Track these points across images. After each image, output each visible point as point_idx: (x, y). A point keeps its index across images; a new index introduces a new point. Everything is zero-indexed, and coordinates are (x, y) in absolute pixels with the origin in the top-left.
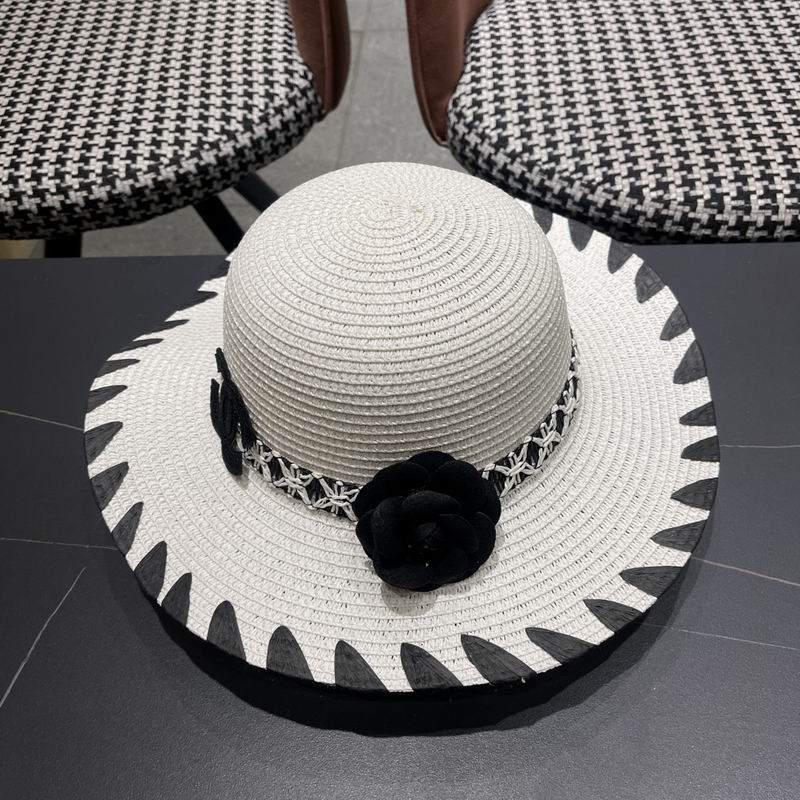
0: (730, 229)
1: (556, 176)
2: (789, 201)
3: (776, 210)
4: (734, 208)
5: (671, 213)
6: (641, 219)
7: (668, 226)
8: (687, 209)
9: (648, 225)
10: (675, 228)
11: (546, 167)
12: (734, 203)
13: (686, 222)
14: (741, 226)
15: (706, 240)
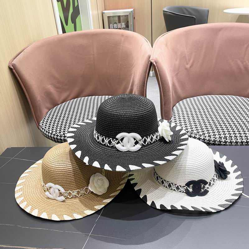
0: (229, 143)
1: (193, 134)
2: (240, 138)
3: (237, 139)
4: (229, 139)
5: (217, 140)
6: (211, 141)
7: (216, 142)
8: (220, 139)
9: (212, 142)
10: (218, 143)
11: (191, 132)
12: (229, 138)
13: (220, 142)
14: (231, 142)
15: (224, 145)
